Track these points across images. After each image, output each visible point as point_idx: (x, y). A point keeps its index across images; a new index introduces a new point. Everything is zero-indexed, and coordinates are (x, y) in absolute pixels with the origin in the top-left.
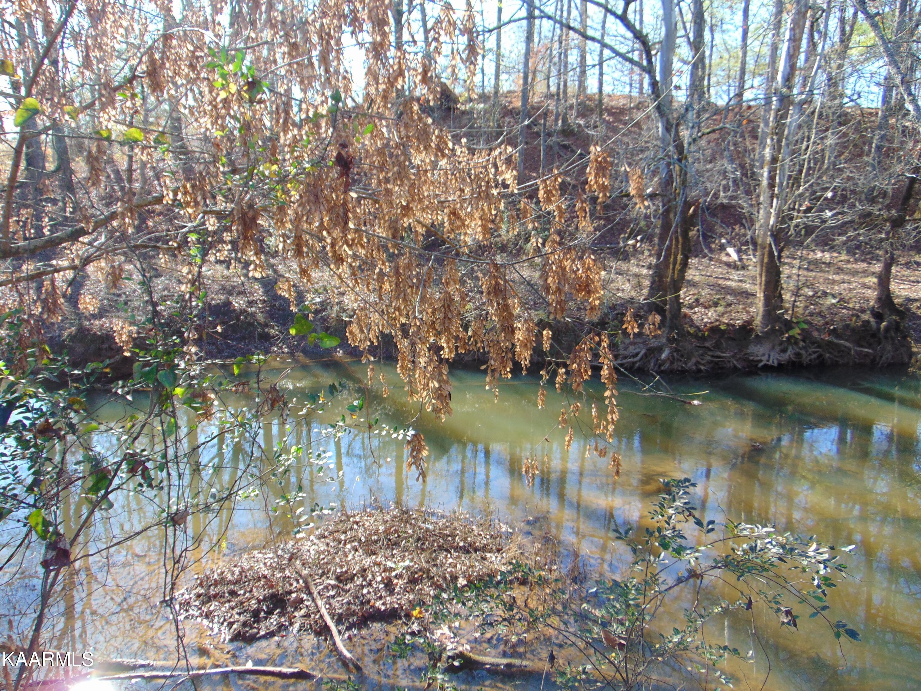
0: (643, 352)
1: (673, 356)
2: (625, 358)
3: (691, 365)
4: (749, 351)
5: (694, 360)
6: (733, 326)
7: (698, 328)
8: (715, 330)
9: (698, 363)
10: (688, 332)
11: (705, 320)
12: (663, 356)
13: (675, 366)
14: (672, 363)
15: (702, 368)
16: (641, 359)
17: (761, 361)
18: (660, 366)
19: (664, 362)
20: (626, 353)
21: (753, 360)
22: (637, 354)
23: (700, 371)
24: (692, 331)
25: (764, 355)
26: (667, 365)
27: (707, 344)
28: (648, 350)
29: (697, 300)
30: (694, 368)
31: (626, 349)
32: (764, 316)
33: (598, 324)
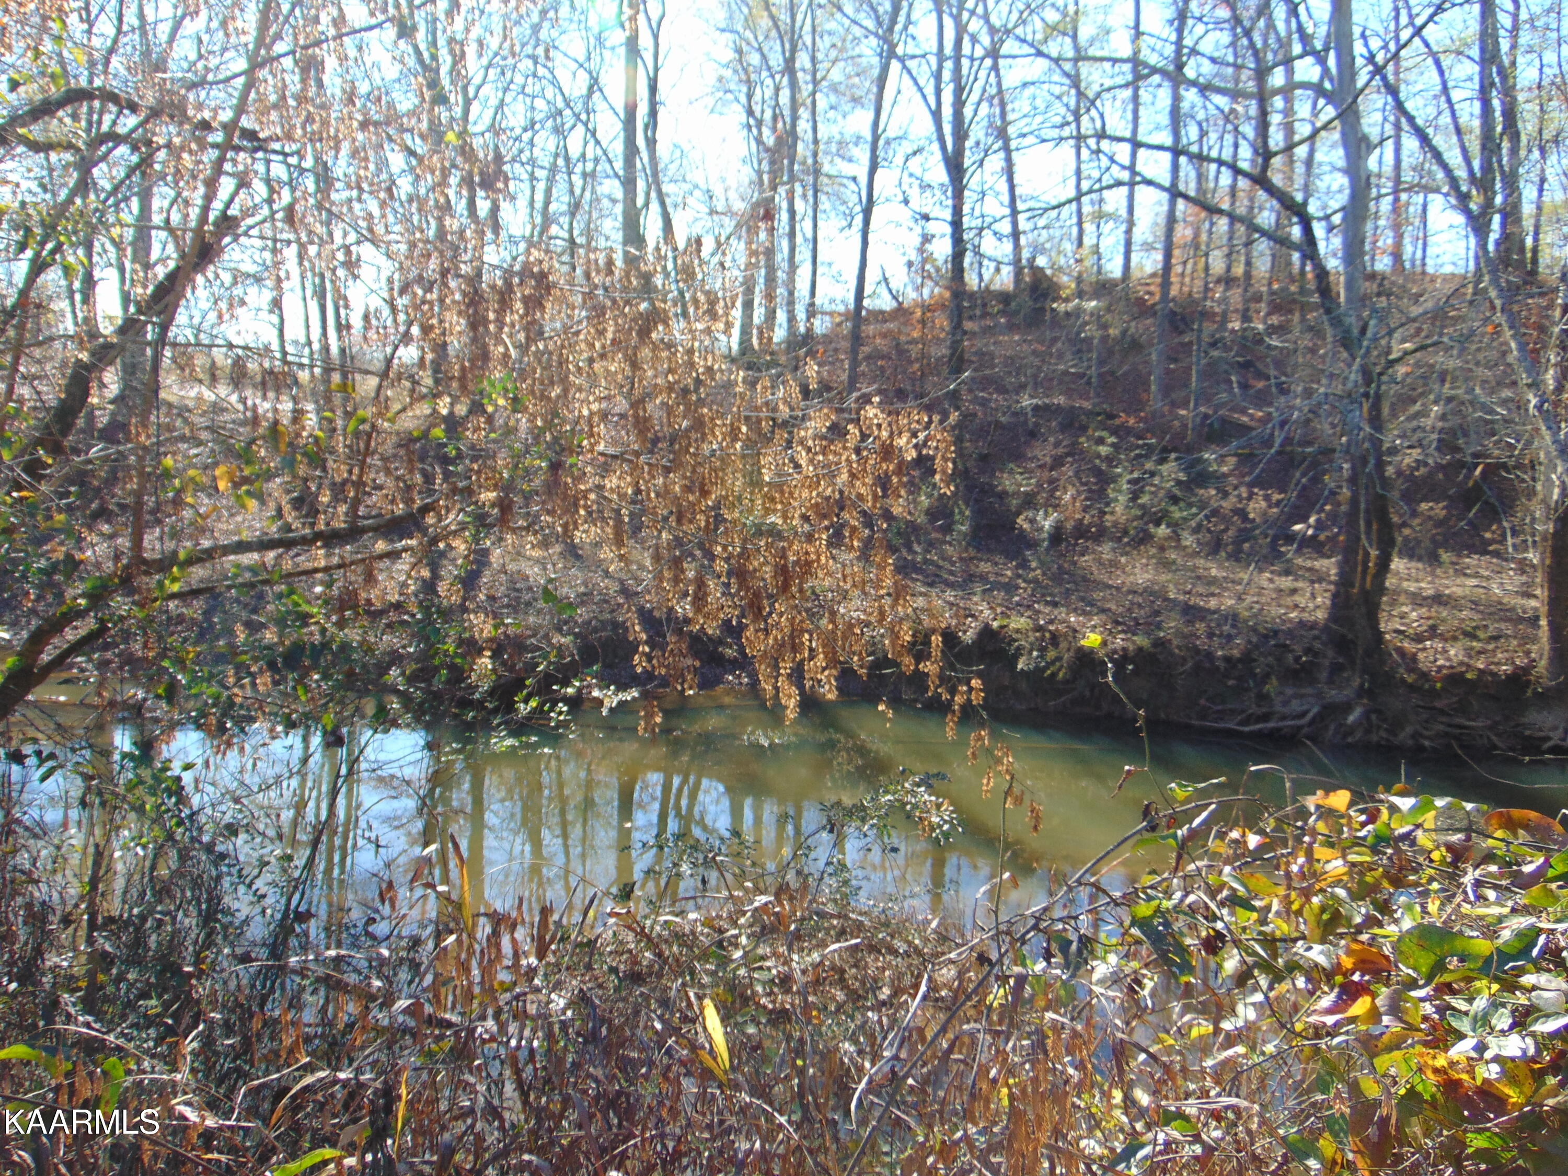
0: (1315, 710)
1: (1368, 719)
2: (1284, 718)
3: (1404, 736)
4: (1525, 720)
5: (1409, 730)
6: (1494, 675)
7: (1425, 675)
8: (1455, 679)
9: (1416, 736)
10: (1403, 680)
11: (1440, 662)
12: (1351, 718)
13: (1374, 738)
14: (1368, 731)
15: (1427, 743)
16: (1310, 724)
17: (1548, 739)
18: (1345, 737)
19: (1351, 731)
20: (1285, 710)
21: (1530, 737)
22: (1303, 714)
23: (1422, 748)
24: (1410, 678)
25: (1555, 728)
26: (1358, 735)
27: (1438, 704)
28: (1325, 707)
29: (1433, 628)
30: (1410, 742)
31: (1285, 703)
32: (1551, 660)
33: (1240, 660)
